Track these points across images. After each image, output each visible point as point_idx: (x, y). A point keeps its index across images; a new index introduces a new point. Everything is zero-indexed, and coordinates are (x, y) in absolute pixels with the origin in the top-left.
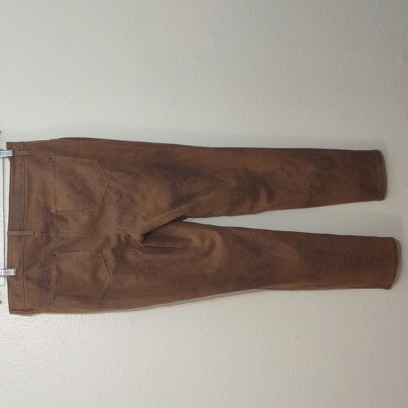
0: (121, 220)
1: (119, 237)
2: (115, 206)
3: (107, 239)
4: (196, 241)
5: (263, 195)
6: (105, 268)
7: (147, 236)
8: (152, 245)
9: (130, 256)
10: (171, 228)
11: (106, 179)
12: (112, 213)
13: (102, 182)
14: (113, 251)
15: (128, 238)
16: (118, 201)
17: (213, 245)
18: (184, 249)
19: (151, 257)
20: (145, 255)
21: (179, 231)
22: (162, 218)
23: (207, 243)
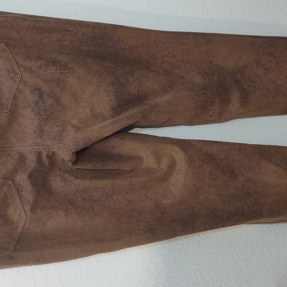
0: (42, 131)
1: (39, 156)
2: (33, 110)
3: (22, 159)
4: (149, 161)
5: (235, 96)
6: (18, 201)
7: (80, 154)
8: (89, 166)
9: (56, 183)
10: (115, 141)
11: (17, 71)
12: (28, 120)
13: (12, 75)
14: (31, 176)
15: (52, 157)
16: (37, 103)
17: (172, 165)
18: (132, 171)
19: (86, 183)
20: (78, 181)
21: (125, 147)
22: (104, 127)
23: (165, 163)
